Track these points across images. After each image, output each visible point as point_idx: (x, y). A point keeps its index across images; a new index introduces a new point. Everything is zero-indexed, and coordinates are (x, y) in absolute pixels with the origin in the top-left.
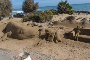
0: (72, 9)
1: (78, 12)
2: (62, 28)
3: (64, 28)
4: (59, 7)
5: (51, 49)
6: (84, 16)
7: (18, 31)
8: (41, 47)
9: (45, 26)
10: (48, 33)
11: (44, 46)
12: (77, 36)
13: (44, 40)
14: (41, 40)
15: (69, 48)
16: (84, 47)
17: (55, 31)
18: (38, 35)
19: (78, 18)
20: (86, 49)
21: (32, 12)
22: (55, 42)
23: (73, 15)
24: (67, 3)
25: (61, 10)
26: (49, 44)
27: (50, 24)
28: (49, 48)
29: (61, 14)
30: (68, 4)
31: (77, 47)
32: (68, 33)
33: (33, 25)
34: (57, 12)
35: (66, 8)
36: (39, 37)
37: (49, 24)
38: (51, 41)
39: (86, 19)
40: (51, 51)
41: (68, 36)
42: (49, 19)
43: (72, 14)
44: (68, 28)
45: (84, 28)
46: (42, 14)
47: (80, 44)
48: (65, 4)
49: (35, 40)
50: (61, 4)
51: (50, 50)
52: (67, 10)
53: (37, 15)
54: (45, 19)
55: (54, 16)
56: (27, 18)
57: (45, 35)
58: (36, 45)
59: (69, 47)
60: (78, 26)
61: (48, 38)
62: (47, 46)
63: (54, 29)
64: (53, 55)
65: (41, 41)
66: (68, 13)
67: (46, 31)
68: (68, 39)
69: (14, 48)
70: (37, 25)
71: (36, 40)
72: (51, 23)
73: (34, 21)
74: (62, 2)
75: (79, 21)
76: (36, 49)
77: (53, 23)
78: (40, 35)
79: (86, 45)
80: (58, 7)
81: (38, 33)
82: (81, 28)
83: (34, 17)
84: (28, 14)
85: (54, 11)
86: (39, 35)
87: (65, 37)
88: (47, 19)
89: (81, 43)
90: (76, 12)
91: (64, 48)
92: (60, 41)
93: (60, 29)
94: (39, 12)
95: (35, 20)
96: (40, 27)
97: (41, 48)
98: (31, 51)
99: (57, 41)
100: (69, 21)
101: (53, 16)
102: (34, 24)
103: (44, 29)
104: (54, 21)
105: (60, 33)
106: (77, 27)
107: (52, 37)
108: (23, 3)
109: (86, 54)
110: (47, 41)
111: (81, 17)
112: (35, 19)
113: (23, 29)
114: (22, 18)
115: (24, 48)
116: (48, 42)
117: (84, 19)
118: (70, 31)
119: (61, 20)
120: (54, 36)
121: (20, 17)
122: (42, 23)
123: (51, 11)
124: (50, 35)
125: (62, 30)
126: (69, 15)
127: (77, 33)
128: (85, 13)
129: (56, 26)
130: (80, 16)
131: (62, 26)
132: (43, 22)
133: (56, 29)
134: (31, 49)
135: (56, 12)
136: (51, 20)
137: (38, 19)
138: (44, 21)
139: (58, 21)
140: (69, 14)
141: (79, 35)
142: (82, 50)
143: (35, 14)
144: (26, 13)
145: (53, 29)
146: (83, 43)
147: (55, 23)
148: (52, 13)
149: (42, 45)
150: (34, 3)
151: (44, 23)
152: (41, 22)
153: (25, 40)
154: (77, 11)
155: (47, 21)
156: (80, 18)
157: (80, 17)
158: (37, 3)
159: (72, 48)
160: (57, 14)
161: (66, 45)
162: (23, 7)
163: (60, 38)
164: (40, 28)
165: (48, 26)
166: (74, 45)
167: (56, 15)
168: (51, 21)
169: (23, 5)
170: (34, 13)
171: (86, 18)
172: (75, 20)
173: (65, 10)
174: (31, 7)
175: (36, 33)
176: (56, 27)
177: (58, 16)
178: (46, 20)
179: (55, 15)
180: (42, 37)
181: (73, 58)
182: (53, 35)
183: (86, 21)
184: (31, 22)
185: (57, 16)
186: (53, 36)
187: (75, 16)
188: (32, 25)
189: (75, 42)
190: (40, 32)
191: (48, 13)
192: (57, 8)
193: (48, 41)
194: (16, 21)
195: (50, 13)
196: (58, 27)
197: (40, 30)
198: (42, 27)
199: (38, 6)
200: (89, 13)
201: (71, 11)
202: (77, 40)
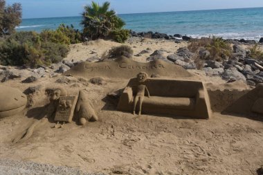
0: (124, 28)
1: (141, 35)
2: (98, 82)
3: (103, 82)
4: (86, 22)
5: (66, 147)
6: (154, 45)
8: (34, 144)
9: (45, 78)
10: (55, 97)
11: (44, 139)
12: (139, 102)
13: (45, 120)
14: (33, 123)
15: (120, 136)
16: (158, 129)
17: (76, 90)
18: (24, 107)
19: (139, 50)
20: (163, 132)
22: (79, 123)
23: (126, 44)
24: (109, 10)
25: (93, 29)
26: (59, 132)
27: (60, 70)
28: (61, 145)
29: (93, 42)
31: (139, 131)
32: (115, 94)
33: (3, 76)
34: (81, 34)
35: (106, 24)
36: (26, 113)
37: (58, 71)
38: (67, 122)
39: (160, 55)
40: (67, 153)
41: (115, 102)
42: (58, 57)
43: (124, 39)
44: (114, 79)
45: (155, 77)
46: (33, 39)
47: (146, 120)
48: (103, 11)
49: (13, 124)
50: (92, 11)
51: (63, 149)
52: (110, 30)
53: (17, 44)
54: (43, 57)
55: (74, 47)
57: (47, 106)
58: (17, 140)
59: (119, 133)
60: (141, 73)
61: (58, 113)
62: (55, 139)
63: (74, 86)
64: (73, 164)
65: (34, 125)
66: (113, 37)
67: (49, 92)
68: (116, 112)
70: (19, 77)
72: (66, 69)
73: (8, 64)
74: (94, 5)
75: (143, 59)
76: (19, 152)
78: (31, 108)
79: (161, 123)
80: (83, 19)
81: (24, 100)
82: (148, 77)
83: (5, 51)
85: (71, 32)
86: (28, 106)
87: (105, 105)
88: (52, 58)
89: (150, 117)
90: (134, 35)
91: (105, 137)
92: (92, 120)
93: (90, 84)
95: (9, 61)
96: (28, 80)
97: (34, 148)
99: (84, 121)
100: (116, 61)
101: (71, 45)
102: (7, 72)
103: (44, 88)
104: (73, 61)
105: (93, 96)
106: (138, 76)
107: (68, 111)
109: (162, 146)
110: (54, 124)
111: (148, 49)
112: (11, 58)
116: (57, 125)
117: (156, 53)
118: (121, 88)
119: (94, 58)
122: (36, 70)
123: (62, 30)
124: (63, 105)
125: (99, 87)
126: (117, 45)
127: (139, 94)
128: (159, 37)
129: (79, 77)
130: (145, 46)
131: (97, 76)
132: (39, 67)
133: (81, 85)
135: (80, 36)
136: (65, 59)
137: (20, 58)
138: (40, 62)
139: (84, 60)
140: (116, 40)
141: (143, 99)
142: (153, 136)
143: (9, 41)
145: (71, 87)
146: (154, 117)
147: (77, 67)
148: (68, 39)
149: (39, 138)
150: (6, 6)
151: (42, 70)
152: (33, 66)
154: (137, 32)
155: (53, 62)
156: (145, 52)
157: (145, 49)
158: (14, 5)
159: (127, 135)
160: (82, 40)
161: (110, 128)
163: (92, 111)
164: (28, 86)
165: (56, 76)
166: (133, 126)
167: (80, 45)
168: (63, 62)
170: (7, 36)
171: (161, 52)
172: (133, 56)
173: (104, 31)
175: (16, 102)
176: (80, 80)
177: (86, 47)
178: (50, 60)
179: (77, 45)
180: (35, 113)
181: (129, 162)
182: (72, 103)
183: (160, 60)
185: (83, 47)
186: (71, 105)
187: (132, 46)
189: (135, 119)
190: (28, 97)
191: (54, 38)
193: (56, 122)
195: (60, 38)
196: (87, 79)
197: (29, 92)
198: (35, 80)
199: (19, 14)
200: (167, 38)
201: (122, 33)
202: (140, 112)
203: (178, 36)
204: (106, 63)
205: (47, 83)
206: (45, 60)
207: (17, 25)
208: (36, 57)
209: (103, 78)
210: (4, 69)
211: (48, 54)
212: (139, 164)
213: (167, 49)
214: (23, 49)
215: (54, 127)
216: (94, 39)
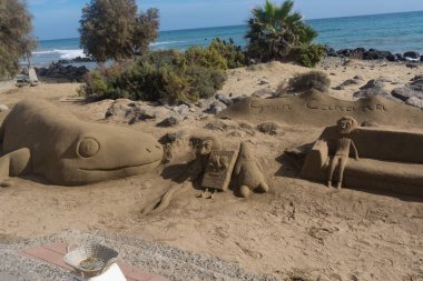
0: (315, 42)
1: (344, 53)
2: (271, 130)
3: (278, 131)
4: (254, 30)
5: (218, 229)
6: (367, 72)
7: (63, 147)
8: (171, 220)
9: (189, 121)
10: (204, 151)
11: (186, 212)
12: (338, 167)
13: (188, 185)
14: (171, 187)
15: (304, 221)
16: (372, 216)
17: (236, 141)
18: (159, 162)
19: (341, 80)
20: (382, 222)
21: (129, 56)
22: (238, 194)
23: (318, 68)
24: (291, 13)
25: (263, 44)
26: (208, 204)
27: (211, 110)
28: (210, 224)
29: (263, 65)
30: (296, 17)
31: (338, 216)
32: (298, 151)
33: (131, 116)
34: (245, 53)
35: (286, 36)
36: (160, 172)
37: (208, 111)
38: (220, 191)
39: (379, 88)
40: (219, 239)
41: (297, 163)
42: (209, 89)
43: (314, 61)
44: (296, 127)
45: (370, 125)
46: (174, 62)
47: (351, 199)
48: (281, 15)
49: (143, 187)
50: (264, 16)
51: (213, 231)
52: (291, 46)
53: (150, 68)
54: (188, 88)
55: (233, 74)
56: (103, 84)
57: (190, 164)
58: (147, 211)
59: (303, 216)
60: (344, 119)
61: (207, 176)
62: (202, 215)
63: (233, 134)
64: (227, 257)
65: (172, 191)
66: (295, 57)
67: (196, 142)
68: (299, 181)
69: (44, 228)
70: (154, 117)
71: (150, 186)
72: (220, 108)
73: (137, 98)
74: (269, 6)
75: (347, 95)
76: (149, 228)
77: (228, 105)
78: (168, 165)
79: (378, 205)
80: (249, 29)
81: (159, 152)
82: (357, 126)
83: (135, 78)
84: (109, 64)
85: (230, 50)
86: (164, 161)
87: (282, 168)
88: (199, 90)
89: (357, 194)
90: (331, 54)
91: (279, 219)
92: (259, 190)
93: (258, 134)
94: (162, 54)
95: (140, 94)
96: (166, 123)
97: (171, 225)
98: (126, 240)
99: (246, 190)
100: (301, 97)
101: (229, 71)
102: (138, 110)
103: (187, 136)
104: (231, 95)
105: (261, 153)
106: (339, 122)
107: (222, 173)
108: (84, 10)
109: (377, 245)
110: (199, 192)
111: (356, 77)
112: (142, 89)
113: (87, 135)
114: (78, 81)
115: (91, 224)
116: (206, 194)
117: (371, 84)
118: (308, 141)
119: (264, 92)
120: (231, 167)
121: (72, 81)
122: (176, 108)
123: (216, 47)
124: (216, 163)
125: (272, 139)
126: (303, 70)
127: (339, 153)
128: (375, 57)
129: (240, 121)
130: (350, 73)
131: (268, 121)
132: (181, 103)
133: (243, 133)
134: (122, 228)
135: (243, 56)
136: (219, 92)
137: (155, 89)
138: (183, 96)
139: (249, 95)
140: (302, 64)
141: (347, 162)
142: (361, 227)
143: (141, 64)
144: (98, 61)
145: (227, 136)
146: (365, 195)
147: (238, 106)
148: (224, 61)
149: (178, 211)
150: (138, 12)
151: (184, 108)
152: (172, 102)
153: (97, 190)
154: (337, 50)
155: (201, 97)
156: (350, 82)
157: (351, 78)
158: (149, 12)
159: (316, 220)
160: (246, 63)
161: (287, 207)
162: (84, 30)
163: (259, 175)
164: (165, 131)
165: (206, 118)
166: (327, 206)
167: (242, 70)
168: (217, 97)
169: (82, 22)
170: (138, 58)
171: (380, 83)
172: (330, 90)
173: (281, 47)
174: (122, 31)
175: (149, 155)
176: (242, 125)
177: (251, 73)
178: (197, 93)
179: (237, 70)
180: (174, 173)
181: (319, 265)
182: (229, 162)
183: (378, 97)
184: (125, 103)
185: (247, 73)
186: (227, 164)
187: (328, 72)
188: (126, 115)
189: (330, 194)
190: (165, 148)
191: (204, 60)
192: (247, 37)
193: (204, 189)
194: (51, 99)
195: (213, 60)
196: (253, 125)
197: (167, 140)
198: (175, 123)
199: (156, 25)
200: (391, 58)
201: (311, 50)
202: (340, 185)
203: (412, 55)
204: (284, 100)
205: (192, 128)
206: (190, 93)
207: (153, 41)
208: (176, 89)
209: (280, 125)
210: (133, 105)
211: (195, 84)
212: (336, 271)
213: (392, 77)
214: (160, 76)
215: (200, 196)
216: (264, 61)
